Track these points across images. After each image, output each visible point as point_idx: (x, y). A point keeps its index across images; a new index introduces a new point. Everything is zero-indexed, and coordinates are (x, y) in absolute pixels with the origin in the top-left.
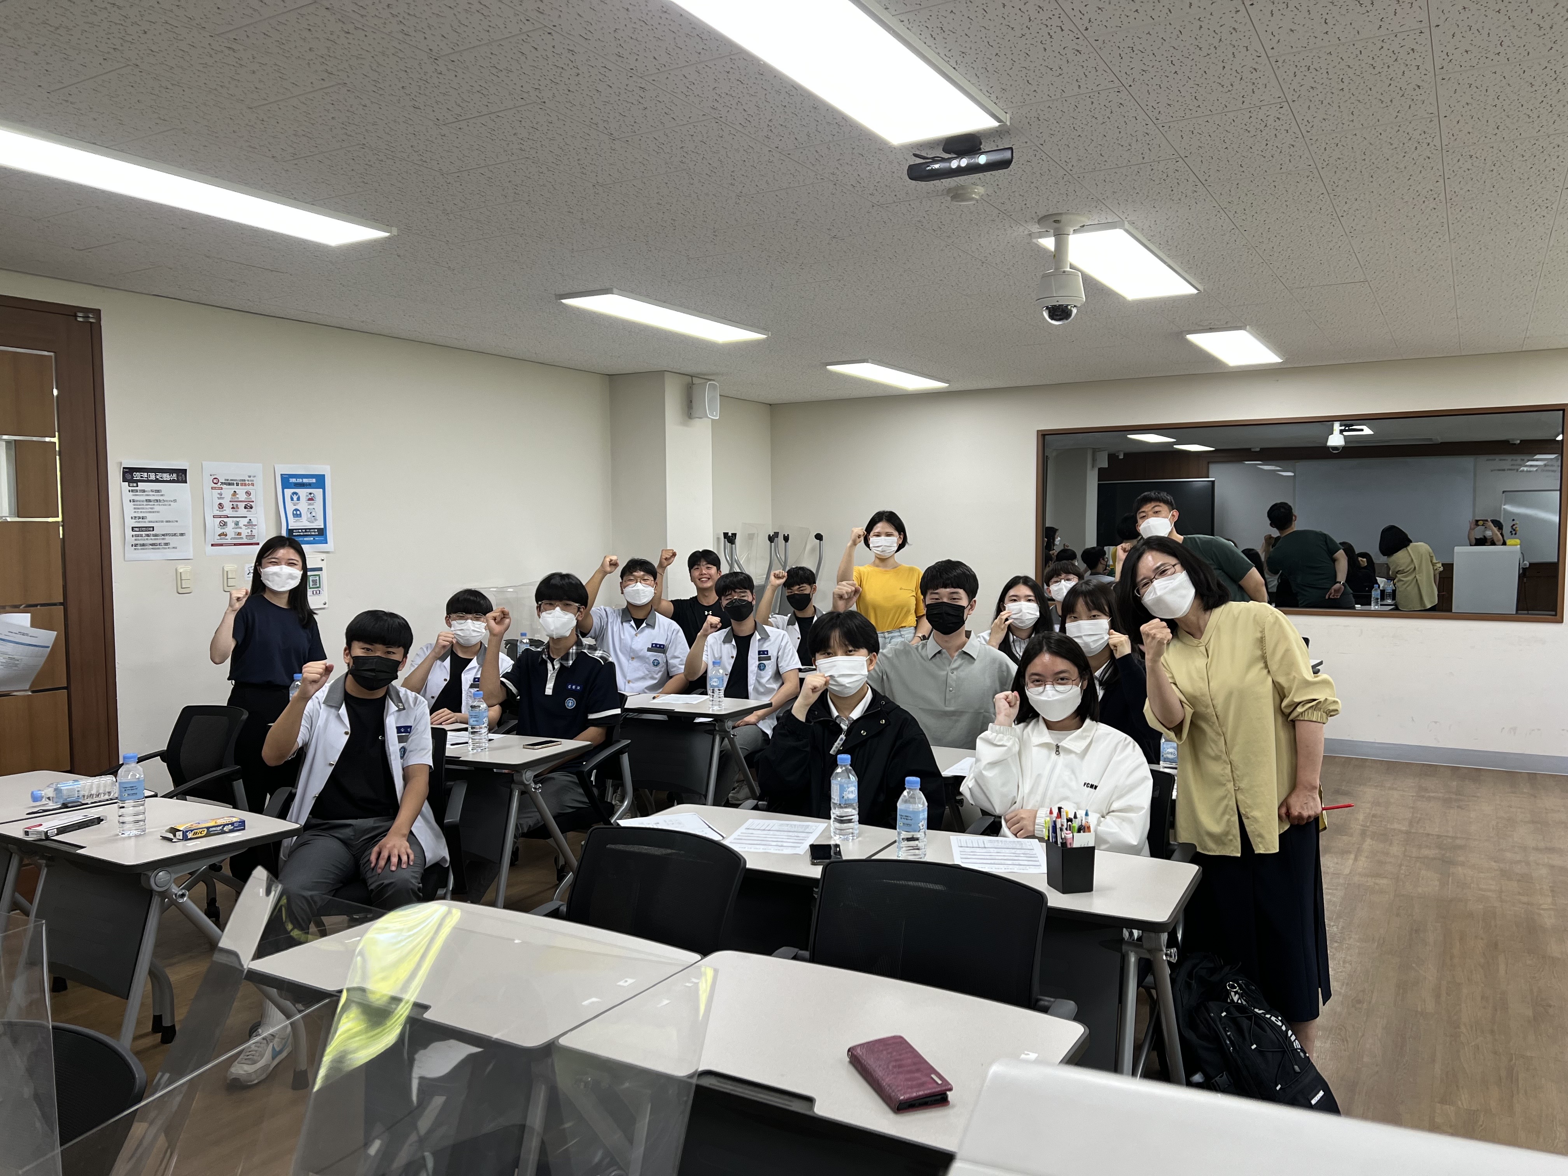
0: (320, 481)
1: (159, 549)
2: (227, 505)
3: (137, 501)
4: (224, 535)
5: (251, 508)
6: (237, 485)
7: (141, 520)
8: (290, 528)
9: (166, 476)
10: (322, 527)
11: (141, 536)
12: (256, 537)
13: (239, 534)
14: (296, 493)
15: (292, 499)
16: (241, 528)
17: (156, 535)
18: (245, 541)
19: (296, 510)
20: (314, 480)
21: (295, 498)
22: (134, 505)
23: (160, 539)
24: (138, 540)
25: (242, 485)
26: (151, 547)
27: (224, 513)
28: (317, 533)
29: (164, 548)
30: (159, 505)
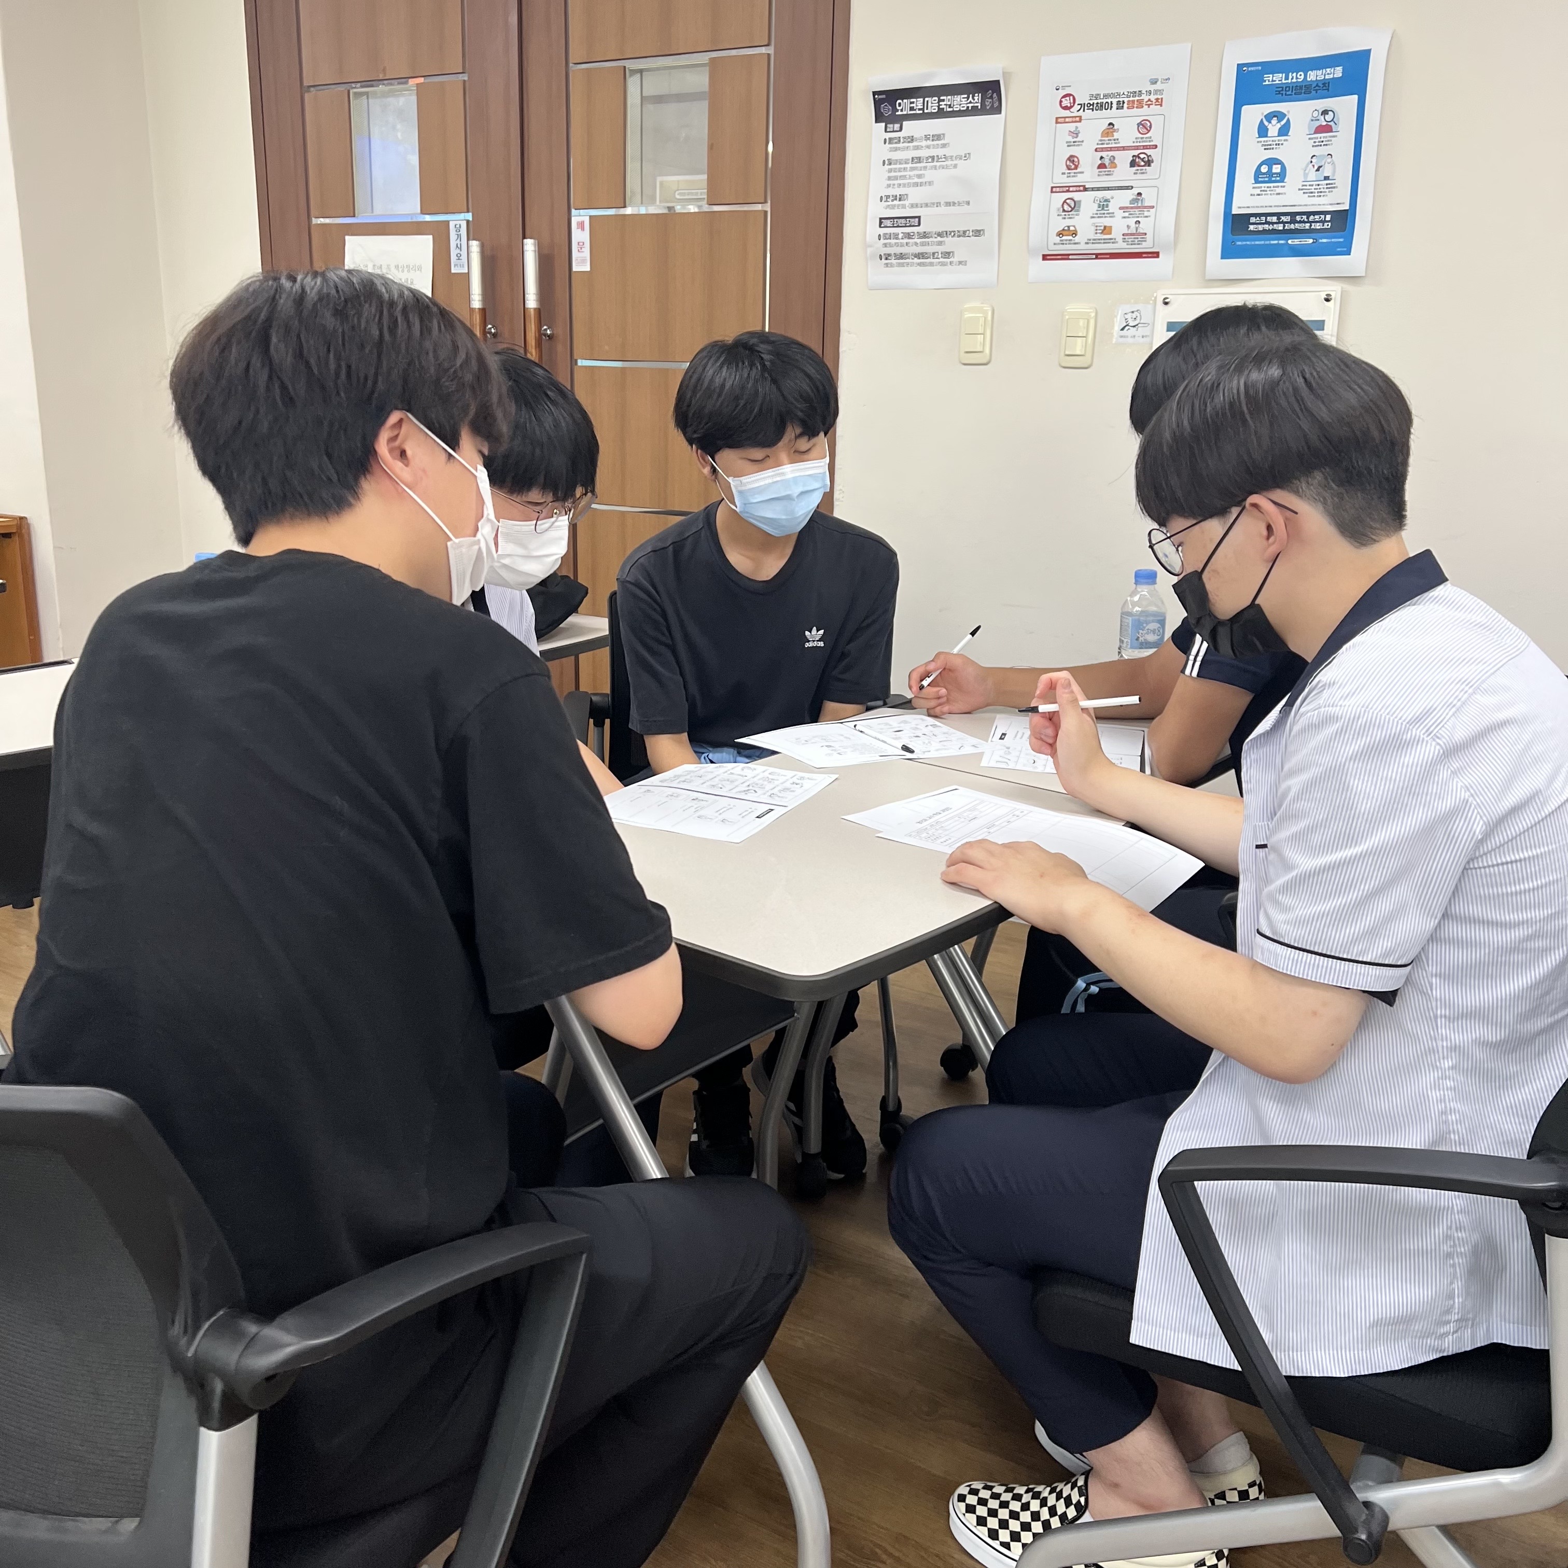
0: (1352, 74)
1: (931, 264)
2: (1089, 161)
3: (896, 162)
4: (1068, 232)
5: (1149, 163)
6: (1120, 106)
7: (896, 202)
8: (1237, 211)
9: (960, 102)
10: (1346, 207)
11: (896, 236)
13: (1106, 230)
14: (1279, 116)
15: (1262, 132)
16: (1112, 215)
17: (925, 235)
18: (1120, 247)
19: (1271, 162)
21: (1274, 128)
22: (890, 171)
23: (933, 244)
24: (891, 245)
25: (1131, 105)
26: (916, 260)
27: (1079, 180)
28: (1327, 226)
29: (943, 264)
30: (935, 167)
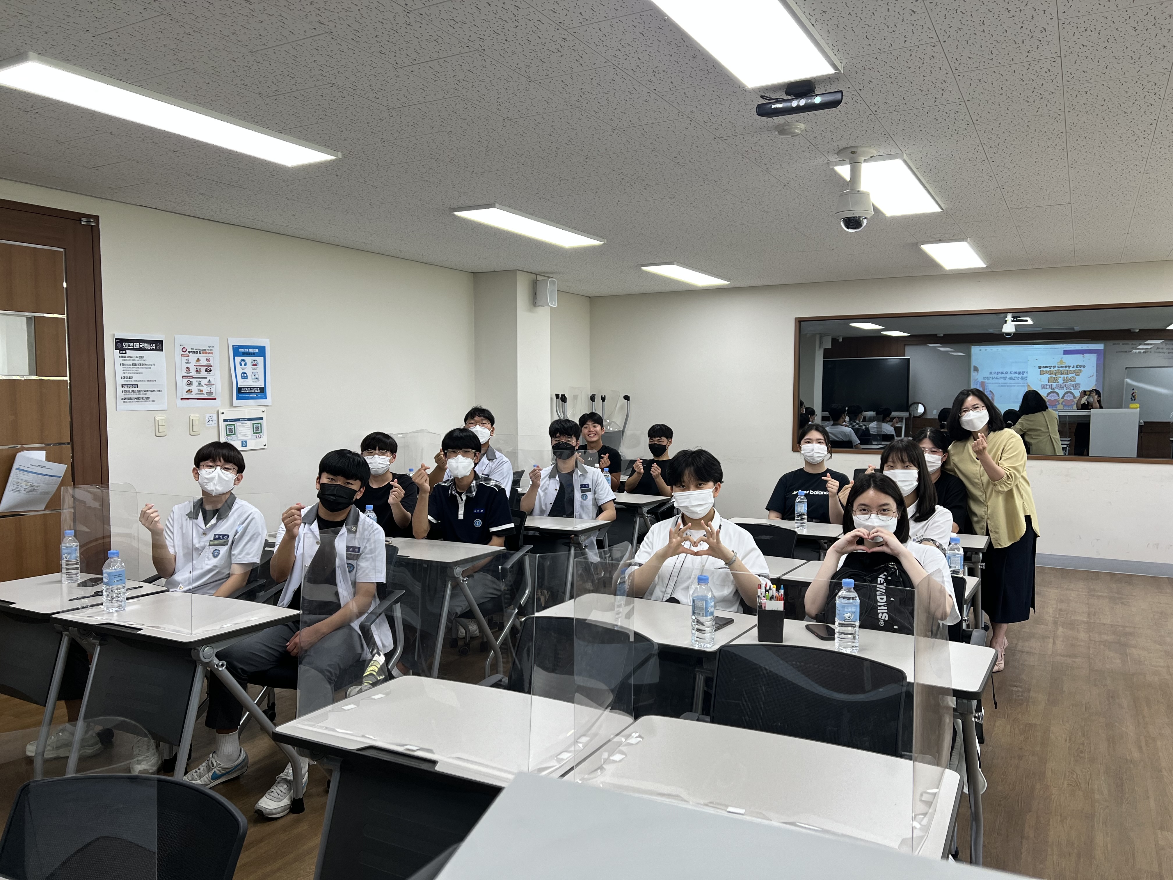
0: (261, 351)
1: (142, 401)
2: (193, 369)
3: (126, 365)
4: (189, 391)
5: (210, 371)
6: (200, 353)
7: (128, 379)
8: (239, 387)
9: (147, 346)
10: (263, 386)
11: (129, 391)
12: (214, 393)
13: (201, 391)
14: (243, 360)
15: (241, 364)
16: (202, 386)
17: (140, 391)
18: (206, 396)
19: (244, 373)
20: (257, 350)
21: (243, 363)
22: (124, 368)
23: (142, 394)
24: (127, 395)
25: (204, 353)
26: (136, 400)
27: (190, 375)
28: (259, 391)
29: (146, 401)
30: (142, 368)
